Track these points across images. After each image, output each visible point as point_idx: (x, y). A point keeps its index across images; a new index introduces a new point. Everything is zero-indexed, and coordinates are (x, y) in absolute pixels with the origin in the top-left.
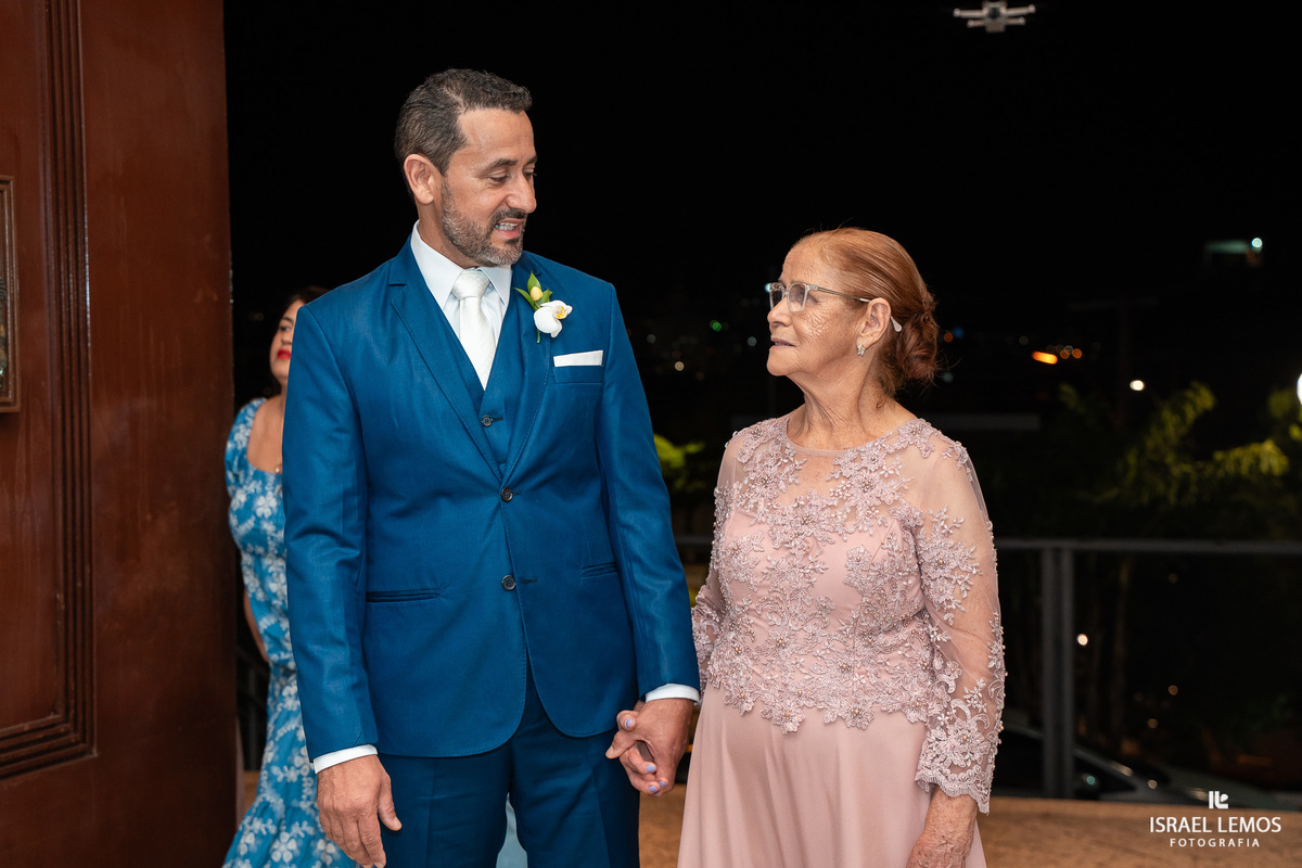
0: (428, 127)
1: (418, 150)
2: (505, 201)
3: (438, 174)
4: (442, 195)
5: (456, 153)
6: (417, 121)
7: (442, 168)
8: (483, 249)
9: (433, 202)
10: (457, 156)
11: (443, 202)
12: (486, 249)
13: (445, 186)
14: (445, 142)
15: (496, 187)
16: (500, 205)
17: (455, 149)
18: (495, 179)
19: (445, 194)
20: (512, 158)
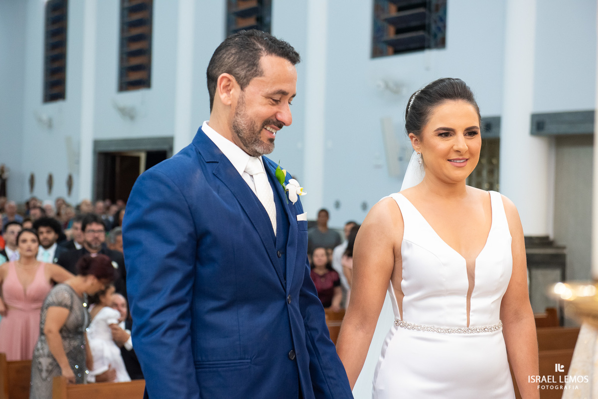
0: (239, 59)
1: (229, 72)
2: (275, 115)
3: (239, 89)
4: (238, 103)
5: (255, 79)
6: (233, 54)
7: (243, 86)
8: (255, 140)
9: (230, 105)
10: (255, 81)
11: (238, 107)
12: (257, 141)
13: (242, 97)
14: (249, 71)
15: (273, 105)
16: (272, 116)
17: (256, 76)
18: (274, 100)
19: (241, 103)
20: (287, 91)
